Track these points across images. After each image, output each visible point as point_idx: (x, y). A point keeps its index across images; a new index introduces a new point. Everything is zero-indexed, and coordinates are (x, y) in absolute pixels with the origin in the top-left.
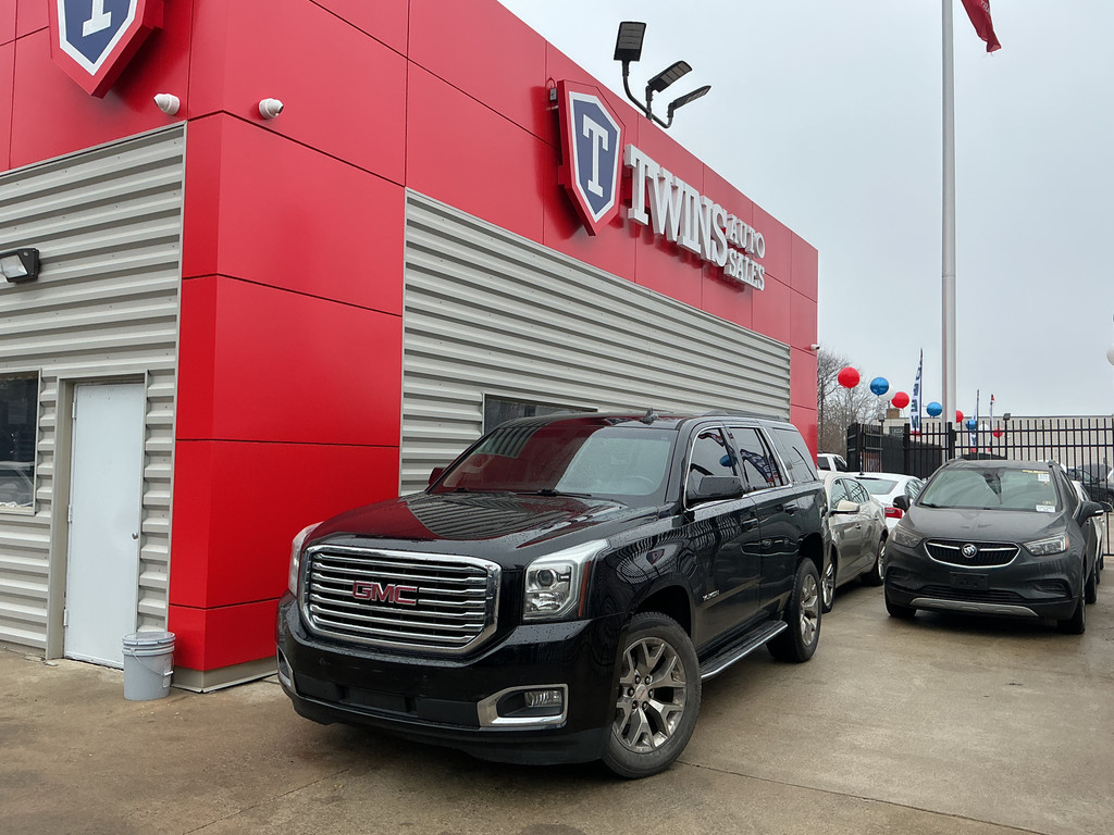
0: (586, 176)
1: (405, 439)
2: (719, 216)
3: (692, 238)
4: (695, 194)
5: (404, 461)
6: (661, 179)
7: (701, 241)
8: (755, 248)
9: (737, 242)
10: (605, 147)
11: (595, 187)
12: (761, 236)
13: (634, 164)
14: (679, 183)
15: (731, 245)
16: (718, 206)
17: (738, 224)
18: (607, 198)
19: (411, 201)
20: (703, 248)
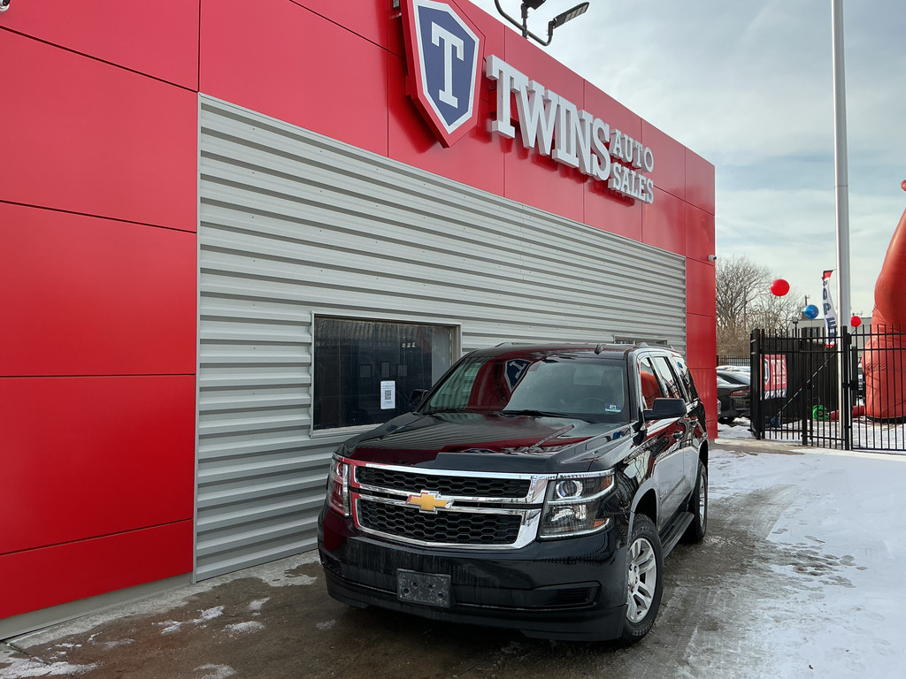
0: (436, 85)
1: (202, 365)
2: (600, 131)
3: (568, 151)
4: (573, 108)
5: (202, 389)
6: (531, 93)
7: (579, 155)
8: (642, 162)
9: (621, 156)
10: (460, 56)
11: (447, 96)
12: (649, 150)
13: (496, 75)
14: (552, 95)
15: (613, 159)
16: (598, 120)
17: (623, 139)
18: (462, 109)
19: (207, 108)
20: (581, 162)
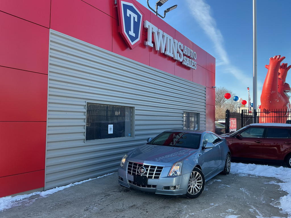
0: (128, 29)
1: (49, 119)
2: (180, 46)
3: (170, 52)
4: (172, 38)
5: (48, 127)
6: (158, 33)
7: (173, 53)
8: (193, 56)
9: (186, 54)
10: (136, 20)
11: (132, 33)
12: (195, 53)
13: (147, 27)
14: (165, 34)
15: (184, 55)
16: (179, 42)
17: (187, 49)
18: (137, 37)
19: (52, 33)
20: (174, 55)
